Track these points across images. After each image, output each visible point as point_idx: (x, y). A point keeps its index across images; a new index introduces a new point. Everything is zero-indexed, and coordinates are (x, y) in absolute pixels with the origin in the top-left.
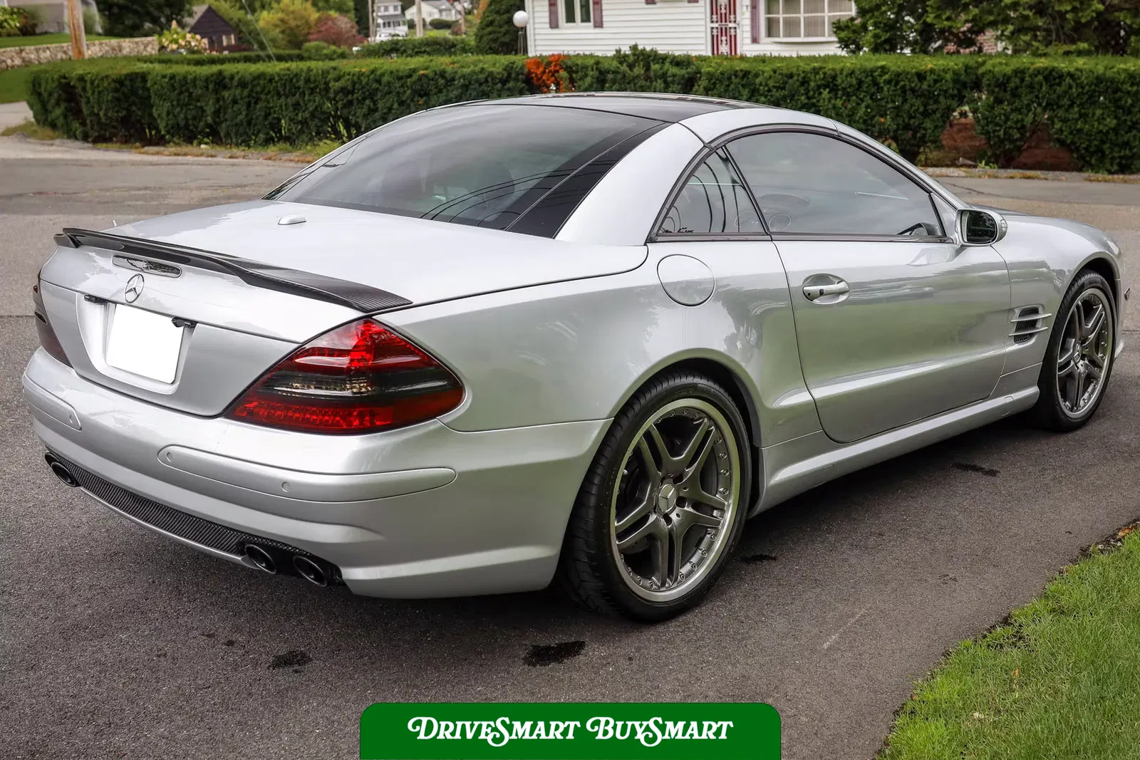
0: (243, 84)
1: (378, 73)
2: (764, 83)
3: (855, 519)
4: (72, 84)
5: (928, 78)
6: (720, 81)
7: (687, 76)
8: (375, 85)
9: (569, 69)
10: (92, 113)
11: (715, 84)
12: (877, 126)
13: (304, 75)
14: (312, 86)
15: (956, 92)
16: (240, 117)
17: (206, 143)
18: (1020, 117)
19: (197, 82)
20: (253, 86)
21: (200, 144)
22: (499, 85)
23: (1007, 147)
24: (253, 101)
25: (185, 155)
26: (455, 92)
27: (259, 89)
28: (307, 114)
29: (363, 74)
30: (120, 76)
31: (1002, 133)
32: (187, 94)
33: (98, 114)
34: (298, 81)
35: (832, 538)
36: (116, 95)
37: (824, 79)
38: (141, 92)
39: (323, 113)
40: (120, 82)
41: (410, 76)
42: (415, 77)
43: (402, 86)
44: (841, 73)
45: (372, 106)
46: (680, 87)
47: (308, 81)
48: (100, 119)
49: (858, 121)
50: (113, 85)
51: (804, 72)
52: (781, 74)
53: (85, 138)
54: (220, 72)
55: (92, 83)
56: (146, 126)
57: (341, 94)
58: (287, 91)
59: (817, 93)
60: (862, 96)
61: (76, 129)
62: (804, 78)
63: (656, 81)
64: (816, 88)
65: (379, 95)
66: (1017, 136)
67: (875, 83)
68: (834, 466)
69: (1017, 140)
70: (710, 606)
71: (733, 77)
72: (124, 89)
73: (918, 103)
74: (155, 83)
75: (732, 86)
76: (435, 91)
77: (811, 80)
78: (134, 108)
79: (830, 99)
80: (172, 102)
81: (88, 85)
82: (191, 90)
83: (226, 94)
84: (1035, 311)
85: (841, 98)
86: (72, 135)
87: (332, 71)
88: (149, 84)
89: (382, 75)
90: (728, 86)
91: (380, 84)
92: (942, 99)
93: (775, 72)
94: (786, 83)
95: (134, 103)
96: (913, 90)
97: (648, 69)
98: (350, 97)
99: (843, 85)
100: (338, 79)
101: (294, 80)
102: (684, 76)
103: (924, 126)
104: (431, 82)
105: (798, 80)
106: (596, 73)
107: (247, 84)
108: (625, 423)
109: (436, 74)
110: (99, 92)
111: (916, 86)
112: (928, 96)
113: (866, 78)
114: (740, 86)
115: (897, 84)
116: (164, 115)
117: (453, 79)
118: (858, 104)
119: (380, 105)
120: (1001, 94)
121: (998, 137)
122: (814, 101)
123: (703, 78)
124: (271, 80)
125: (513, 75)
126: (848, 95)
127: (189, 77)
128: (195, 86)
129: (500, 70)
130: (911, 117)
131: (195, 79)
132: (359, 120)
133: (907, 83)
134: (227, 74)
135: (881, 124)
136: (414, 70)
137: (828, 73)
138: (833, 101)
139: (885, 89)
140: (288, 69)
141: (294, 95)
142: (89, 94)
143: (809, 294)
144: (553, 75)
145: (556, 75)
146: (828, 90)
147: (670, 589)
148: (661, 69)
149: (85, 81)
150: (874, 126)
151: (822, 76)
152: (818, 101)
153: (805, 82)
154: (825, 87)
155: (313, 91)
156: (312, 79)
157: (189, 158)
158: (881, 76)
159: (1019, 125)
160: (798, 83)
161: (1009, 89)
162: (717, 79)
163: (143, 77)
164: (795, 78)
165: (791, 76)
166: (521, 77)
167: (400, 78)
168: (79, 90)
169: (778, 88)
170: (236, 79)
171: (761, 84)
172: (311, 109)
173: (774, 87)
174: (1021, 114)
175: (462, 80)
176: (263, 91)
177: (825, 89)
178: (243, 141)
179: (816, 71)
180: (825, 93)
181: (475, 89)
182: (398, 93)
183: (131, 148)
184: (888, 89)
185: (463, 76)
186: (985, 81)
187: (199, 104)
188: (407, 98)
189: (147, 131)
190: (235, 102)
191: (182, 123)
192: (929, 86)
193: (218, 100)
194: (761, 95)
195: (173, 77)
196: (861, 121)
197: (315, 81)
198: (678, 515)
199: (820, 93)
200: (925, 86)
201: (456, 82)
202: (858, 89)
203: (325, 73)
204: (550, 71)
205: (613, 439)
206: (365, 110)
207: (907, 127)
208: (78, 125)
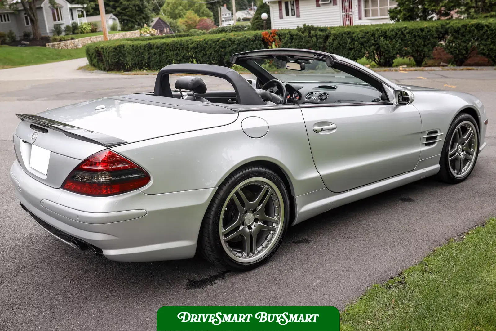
0: (158, 47)
1: (206, 40)
2: (356, 36)
3: (348, 224)
4: (99, 50)
5: (425, 30)
6: (339, 36)
7: (325, 35)
8: (205, 45)
9: (279, 35)
10: (106, 61)
11: (336, 38)
12: (404, 52)
13: (179, 43)
14: (182, 46)
15: (437, 36)
16: (157, 60)
17: (146, 70)
18: (465, 44)
19: (142, 47)
20: (162, 48)
21: (144, 70)
22: (252, 43)
23: (460, 57)
24: (161, 53)
25: (138, 74)
26: (235, 46)
27: (163, 49)
28: (181, 58)
29: (201, 41)
30: (115, 46)
31: (457, 52)
32: (138, 52)
33: (108, 61)
34: (177, 45)
35: (334, 233)
36: (114, 53)
37: (381, 33)
38: (123, 52)
39: (187, 56)
40: (115, 49)
41: (218, 41)
42: (220, 41)
43: (216, 45)
44: (388, 30)
45: (204, 53)
46: (322, 39)
47: (181, 45)
48: (109, 63)
49: (396, 50)
50: (113, 50)
51: (373, 31)
52: (363, 32)
53: (105, 70)
54: (150, 43)
55: (106, 50)
56: (125, 64)
57: (193, 49)
58: (173, 49)
59: (379, 39)
60: (397, 39)
61: (101, 66)
62: (373, 33)
63: (313, 38)
64: (378, 37)
65: (207, 49)
66: (464, 52)
67: (403, 33)
68: (333, 202)
69: (464, 54)
70: (271, 264)
71: (344, 34)
72: (117, 51)
73: (420, 41)
74: (127, 48)
75: (344, 38)
76: (228, 46)
77: (376, 34)
78: (121, 58)
79: (384, 41)
80: (133, 55)
81: (105, 51)
82: (140, 50)
83: (152, 51)
84: (436, 132)
85: (388, 41)
86: (100, 69)
87: (189, 40)
88: (125, 49)
89: (208, 41)
90: (342, 38)
91: (207, 45)
92: (431, 39)
93: (361, 31)
94: (366, 35)
95: (121, 56)
96: (419, 36)
97: (310, 33)
98: (196, 50)
99: (389, 35)
100: (192, 43)
101: (176, 45)
102: (324, 35)
103: (424, 50)
104: (226, 43)
105: (370, 34)
106: (289, 36)
107: (159, 47)
108: (225, 188)
109: (228, 40)
110: (109, 53)
111: (420, 34)
112: (424, 38)
113: (399, 32)
114: (347, 38)
115: (412, 33)
116: (131, 60)
117: (234, 41)
118: (396, 43)
119: (208, 52)
120: (457, 36)
121: (456, 53)
122: (378, 42)
123: (332, 35)
124: (168, 45)
125: (257, 39)
126: (391, 39)
127: (139, 45)
128: (141, 49)
129: (252, 37)
130: (418, 47)
131: (141, 47)
132: (200, 59)
133: (416, 33)
134: (152, 44)
135: (406, 50)
136: (219, 39)
137: (383, 31)
138: (385, 42)
139: (407, 36)
140: (174, 41)
141: (176, 50)
142: (105, 53)
143: (316, 130)
144: (273, 38)
145: (274, 37)
146: (383, 37)
147: (251, 257)
148: (315, 33)
149: (104, 49)
150: (403, 51)
151: (380, 32)
152: (379, 42)
153: (373, 35)
154: (382, 36)
155: (183, 48)
156: (182, 44)
157: (139, 76)
158: (405, 31)
159: (465, 48)
160: (370, 35)
161: (460, 33)
162: (337, 36)
163: (123, 46)
164: (369, 33)
165: (368, 33)
166: (260, 39)
167: (214, 42)
168: (102, 52)
169: (362, 38)
170: (155, 45)
171: (355, 36)
172: (182, 55)
173: (361, 37)
174: (466, 43)
175: (237, 42)
176: (165, 49)
177: (382, 37)
178: (158, 69)
179: (377, 30)
180: (382, 39)
181: (243, 45)
182: (214, 48)
183: (120, 73)
184: (408, 36)
185: (238, 40)
186: (449, 31)
187: (142, 55)
188: (218, 49)
189: (126, 66)
190: (155, 54)
191: (137, 63)
192: (426, 33)
193: (149, 54)
194: (355, 41)
195: (133, 46)
196: (397, 49)
197: (183, 45)
198: (255, 226)
199: (380, 39)
200: (424, 34)
201: (235, 42)
202: (395, 37)
203: (187, 41)
204: (272, 36)
205: (219, 195)
206: (202, 55)
207: (417, 51)
208: (102, 65)
